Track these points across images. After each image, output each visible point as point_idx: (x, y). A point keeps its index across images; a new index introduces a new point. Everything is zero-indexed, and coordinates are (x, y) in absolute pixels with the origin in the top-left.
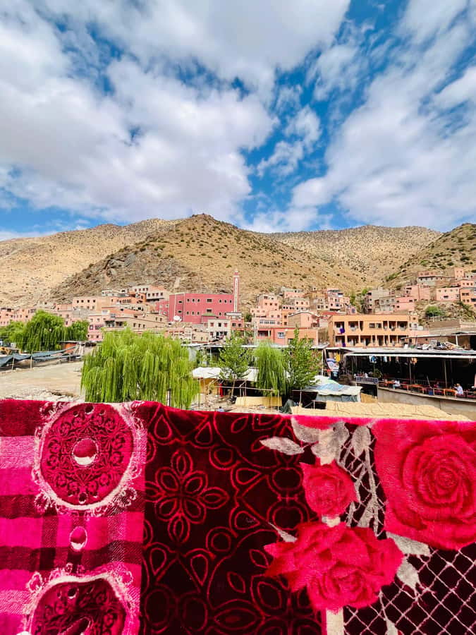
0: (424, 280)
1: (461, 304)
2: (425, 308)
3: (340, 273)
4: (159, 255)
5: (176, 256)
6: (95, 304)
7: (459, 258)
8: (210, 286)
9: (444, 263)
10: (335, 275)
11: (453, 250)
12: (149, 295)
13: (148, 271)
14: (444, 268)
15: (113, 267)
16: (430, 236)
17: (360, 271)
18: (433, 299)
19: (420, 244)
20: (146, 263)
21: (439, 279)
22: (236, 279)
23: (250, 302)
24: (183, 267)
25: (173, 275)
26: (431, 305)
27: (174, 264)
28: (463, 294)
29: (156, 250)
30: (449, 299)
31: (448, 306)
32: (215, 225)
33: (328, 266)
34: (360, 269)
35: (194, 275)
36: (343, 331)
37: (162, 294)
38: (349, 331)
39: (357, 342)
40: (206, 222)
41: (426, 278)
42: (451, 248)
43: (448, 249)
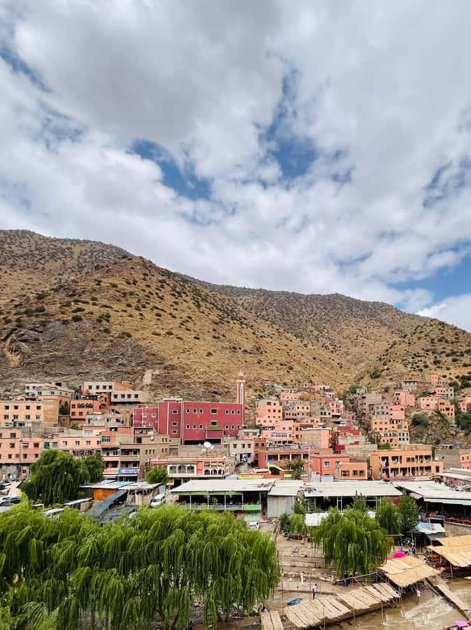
0: (408, 384)
1: (439, 413)
2: (412, 414)
3: (316, 357)
4: (107, 331)
5: (136, 335)
6: (41, 412)
7: (432, 361)
8: (198, 385)
9: (421, 365)
10: (311, 358)
11: (428, 351)
12: (116, 396)
13: (91, 353)
14: (421, 370)
15: (24, 341)
16: (397, 316)
17: (332, 352)
18: (417, 406)
19: (388, 324)
20: (87, 342)
21: (420, 384)
22: (242, 385)
23: (248, 407)
24: (153, 355)
25: (138, 365)
26: (417, 413)
27: (138, 348)
28: (441, 404)
29: (99, 321)
30: (430, 407)
31: (430, 415)
32: (161, 278)
33: (302, 345)
34: (331, 347)
35: (173, 369)
36: (387, 464)
37: (136, 396)
38: (392, 465)
39: (398, 473)
40: (147, 272)
41: (410, 382)
42: (425, 349)
43: (423, 349)
